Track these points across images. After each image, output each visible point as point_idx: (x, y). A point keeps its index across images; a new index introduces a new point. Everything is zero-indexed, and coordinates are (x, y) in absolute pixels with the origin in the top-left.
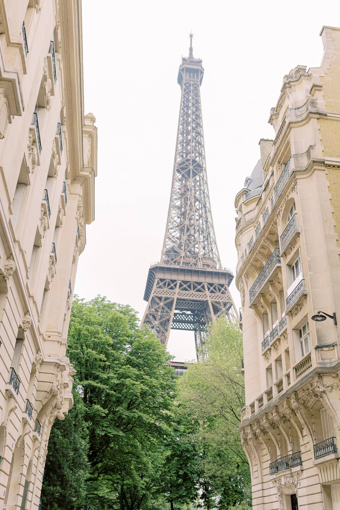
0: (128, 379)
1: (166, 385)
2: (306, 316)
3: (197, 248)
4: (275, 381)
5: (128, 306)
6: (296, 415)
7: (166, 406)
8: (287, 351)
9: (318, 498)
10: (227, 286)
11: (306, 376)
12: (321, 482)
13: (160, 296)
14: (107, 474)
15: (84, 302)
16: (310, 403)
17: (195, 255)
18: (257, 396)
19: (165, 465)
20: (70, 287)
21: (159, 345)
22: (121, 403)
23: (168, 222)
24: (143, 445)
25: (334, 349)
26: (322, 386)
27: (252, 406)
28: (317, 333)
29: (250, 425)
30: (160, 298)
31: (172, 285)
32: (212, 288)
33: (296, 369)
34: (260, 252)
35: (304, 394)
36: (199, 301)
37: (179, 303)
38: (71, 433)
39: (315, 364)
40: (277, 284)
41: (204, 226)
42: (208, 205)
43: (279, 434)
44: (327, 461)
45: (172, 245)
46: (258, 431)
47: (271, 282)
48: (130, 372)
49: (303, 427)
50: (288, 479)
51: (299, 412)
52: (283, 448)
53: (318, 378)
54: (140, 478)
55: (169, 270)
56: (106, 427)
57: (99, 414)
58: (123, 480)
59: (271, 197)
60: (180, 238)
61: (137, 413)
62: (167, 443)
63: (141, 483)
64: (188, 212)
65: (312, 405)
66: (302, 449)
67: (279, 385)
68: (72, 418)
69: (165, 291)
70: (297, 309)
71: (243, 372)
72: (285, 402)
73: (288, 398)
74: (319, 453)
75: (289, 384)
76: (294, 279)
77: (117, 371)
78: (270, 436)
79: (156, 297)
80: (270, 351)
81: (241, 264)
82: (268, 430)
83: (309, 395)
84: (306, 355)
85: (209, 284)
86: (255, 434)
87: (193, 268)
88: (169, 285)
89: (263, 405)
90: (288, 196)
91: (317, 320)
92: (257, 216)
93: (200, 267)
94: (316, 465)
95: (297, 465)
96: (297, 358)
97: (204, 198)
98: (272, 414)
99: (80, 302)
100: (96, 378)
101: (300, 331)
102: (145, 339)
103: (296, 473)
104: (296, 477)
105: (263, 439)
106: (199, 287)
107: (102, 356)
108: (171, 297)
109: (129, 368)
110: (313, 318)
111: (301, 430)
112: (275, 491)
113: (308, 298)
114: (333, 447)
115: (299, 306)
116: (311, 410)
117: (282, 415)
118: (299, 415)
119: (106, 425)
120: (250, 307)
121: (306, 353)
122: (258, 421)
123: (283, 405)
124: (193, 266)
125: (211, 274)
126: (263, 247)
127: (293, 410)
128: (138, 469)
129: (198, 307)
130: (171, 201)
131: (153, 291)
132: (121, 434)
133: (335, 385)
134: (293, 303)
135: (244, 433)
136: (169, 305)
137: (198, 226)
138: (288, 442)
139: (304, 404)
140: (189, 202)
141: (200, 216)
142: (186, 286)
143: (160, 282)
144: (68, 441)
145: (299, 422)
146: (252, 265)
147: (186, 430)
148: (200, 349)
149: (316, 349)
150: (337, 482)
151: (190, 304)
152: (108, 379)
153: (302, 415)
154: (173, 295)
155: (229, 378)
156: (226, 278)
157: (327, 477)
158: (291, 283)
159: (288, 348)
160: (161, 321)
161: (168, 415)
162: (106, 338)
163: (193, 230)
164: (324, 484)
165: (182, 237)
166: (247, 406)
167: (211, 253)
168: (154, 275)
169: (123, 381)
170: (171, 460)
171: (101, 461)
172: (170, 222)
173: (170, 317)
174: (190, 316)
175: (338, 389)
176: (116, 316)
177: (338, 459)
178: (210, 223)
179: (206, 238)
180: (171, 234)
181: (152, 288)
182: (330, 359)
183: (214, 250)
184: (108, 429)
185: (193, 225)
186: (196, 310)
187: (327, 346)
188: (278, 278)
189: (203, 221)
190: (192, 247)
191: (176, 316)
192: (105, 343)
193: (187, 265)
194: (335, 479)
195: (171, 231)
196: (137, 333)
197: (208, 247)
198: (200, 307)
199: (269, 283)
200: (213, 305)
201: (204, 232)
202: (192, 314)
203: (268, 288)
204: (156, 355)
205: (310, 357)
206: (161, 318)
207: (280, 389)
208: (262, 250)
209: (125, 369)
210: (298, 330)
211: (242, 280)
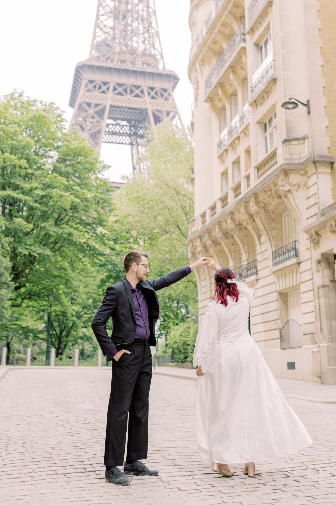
0: (55, 190)
1: (101, 199)
2: (274, 106)
3: (136, 42)
4: (231, 185)
5: (52, 103)
6: (254, 221)
7: (101, 223)
8: (248, 152)
9: (274, 306)
10: (171, 91)
11: (270, 175)
12: (278, 290)
13: (88, 101)
14: (31, 300)
16: (272, 206)
17: (133, 52)
18: (210, 204)
19: (99, 287)
21: (92, 150)
22: (48, 219)
24: (73, 267)
25: (304, 143)
26: (288, 185)
27: (203, 216)
28: (287, 124)
29: (200, 237)
30: (89, 105)
31: (104, 88)
32: (153, 93)
33: (258, 169)
34: (220, 32)
35: (265, 196)
36: (137, 109)
37: (113, 110)
39: (281, 160)
40: (239, 71)
41: (145, 13)
43: (233, 245)
44: (286, 267)
45: (103, 36)
47: (232, 67)
48: (57, 182)
49: (261, 233)
51: (258, 216)
52: (237, 258)
53: (284, 176)
54: (70, 304)
55: (100, 68)
56: (30, 245)
57: (21, 230)
58: (51, 306)
60: (113, 28)
61: (67, 229)
62: (102, 264)
63: (72, 309)
65: (273, 209)
66: (259, 258)
67: (237, 189)
69: (95, 96)
70: (263, 98)
71: (193, 179)
72: (243, 207)
73: (246, 202)
74: (278, 259)
75: (248, 186)
76: (262, 61)
77: (42, 181)
78: (223, 248)
79: (85, 103)
80: (227, 153)
81: (195, 49)
82: (220, 240)
83: (271, 196)
84: (270, 151)
85: (149, 88)
86: (205, 247)
87: (130, 67)
88: (100, 88)
89: (215, 213)
91: (287, 108)
93: (139, 66)
94: (274, 272)
95: (252, 274)
96: (260, 156)
98: (226, 222)
100: (16, 188)
101: (264, 125)
102: (74, 145)
105: (214, 251)
106: (137, 91)
107: (23, 163)
108: (102, 104)
109: (56, 177)
110: (284, 105)
111: (259, 237)
113: (278, 83)
114: (294, 251)
115: (266, 92)
116: (272, 214)
117: (238, 223)
118: (257, 220)
119: (30, 243)
120: (205, 101)
121: (271, 148)
122: (209, 231)
123: (239, 211)
124: (130, 65)
125: (151, 74)
126: (224, 25)
127: (251, 216)
128: (68, 294)
129: (135, 116)
131: (80, 95)
132: (48, 252)
133: (303, 183)
134: (258, 91)
135: (193, 246)
136: (101, 113)
137: (138, 12)
138: (243, 251)
139: (265, 208)
142: (121, 90)
143: (89, 83)
145: (258, 229)
146: (209, 48)
147: (123, 249)
148: (137, 167)
149: (283, 142)
150: (296, 288)
151: (126, 112)
152: (31, 190)
153: (261, 220)
154: (105, 101)
155: (175, 190)
156: (170, 81)
157: (285, 284)
158: (257, 67)
159: (249, 146)
160: (91, 132)
161: (103, 233)
162: (27, 141)
163: (131, 18)
164: (281, 292)
165: (116, 27)
166: (197, 217)
167: (152, 49)
168: (82, 75)
169: (49, 192)
170: (106, 282)
171: (24, 286)
172: (101, 6)
173: (102, 128)
174: (125, 127)
175: (306, 188)
176: (38, 115)
177: (299, 264)
178: (152, 9)
179: (147, 28)
180: (102, 22)
181: (79, 91)
182: (299, 154)
183: (157, 45)
184: (33, 248)
185: (131, 11)
186: (132, 120)
187: (296, 139)
188: (242, 63)
189: (144, 6)
190: (129, 41)
191: (109, 127)
192: (26, 147)
193: (123, 63)
194: (294, 284)
195: (102, 18)
196: (64, 136)
197: (149, 41)
198: (137, 117)
199: (230, 69)
200: (154, 115)
201: (145, 21)
202: (128, 125)
203: (228, 76)
204: (88, 163)
205: (275, 153)
206: (91, 129)
207: (237, 193)
208: (223, 29)
209: (51, 179)
210: (262, 123)
211: (196, 69)
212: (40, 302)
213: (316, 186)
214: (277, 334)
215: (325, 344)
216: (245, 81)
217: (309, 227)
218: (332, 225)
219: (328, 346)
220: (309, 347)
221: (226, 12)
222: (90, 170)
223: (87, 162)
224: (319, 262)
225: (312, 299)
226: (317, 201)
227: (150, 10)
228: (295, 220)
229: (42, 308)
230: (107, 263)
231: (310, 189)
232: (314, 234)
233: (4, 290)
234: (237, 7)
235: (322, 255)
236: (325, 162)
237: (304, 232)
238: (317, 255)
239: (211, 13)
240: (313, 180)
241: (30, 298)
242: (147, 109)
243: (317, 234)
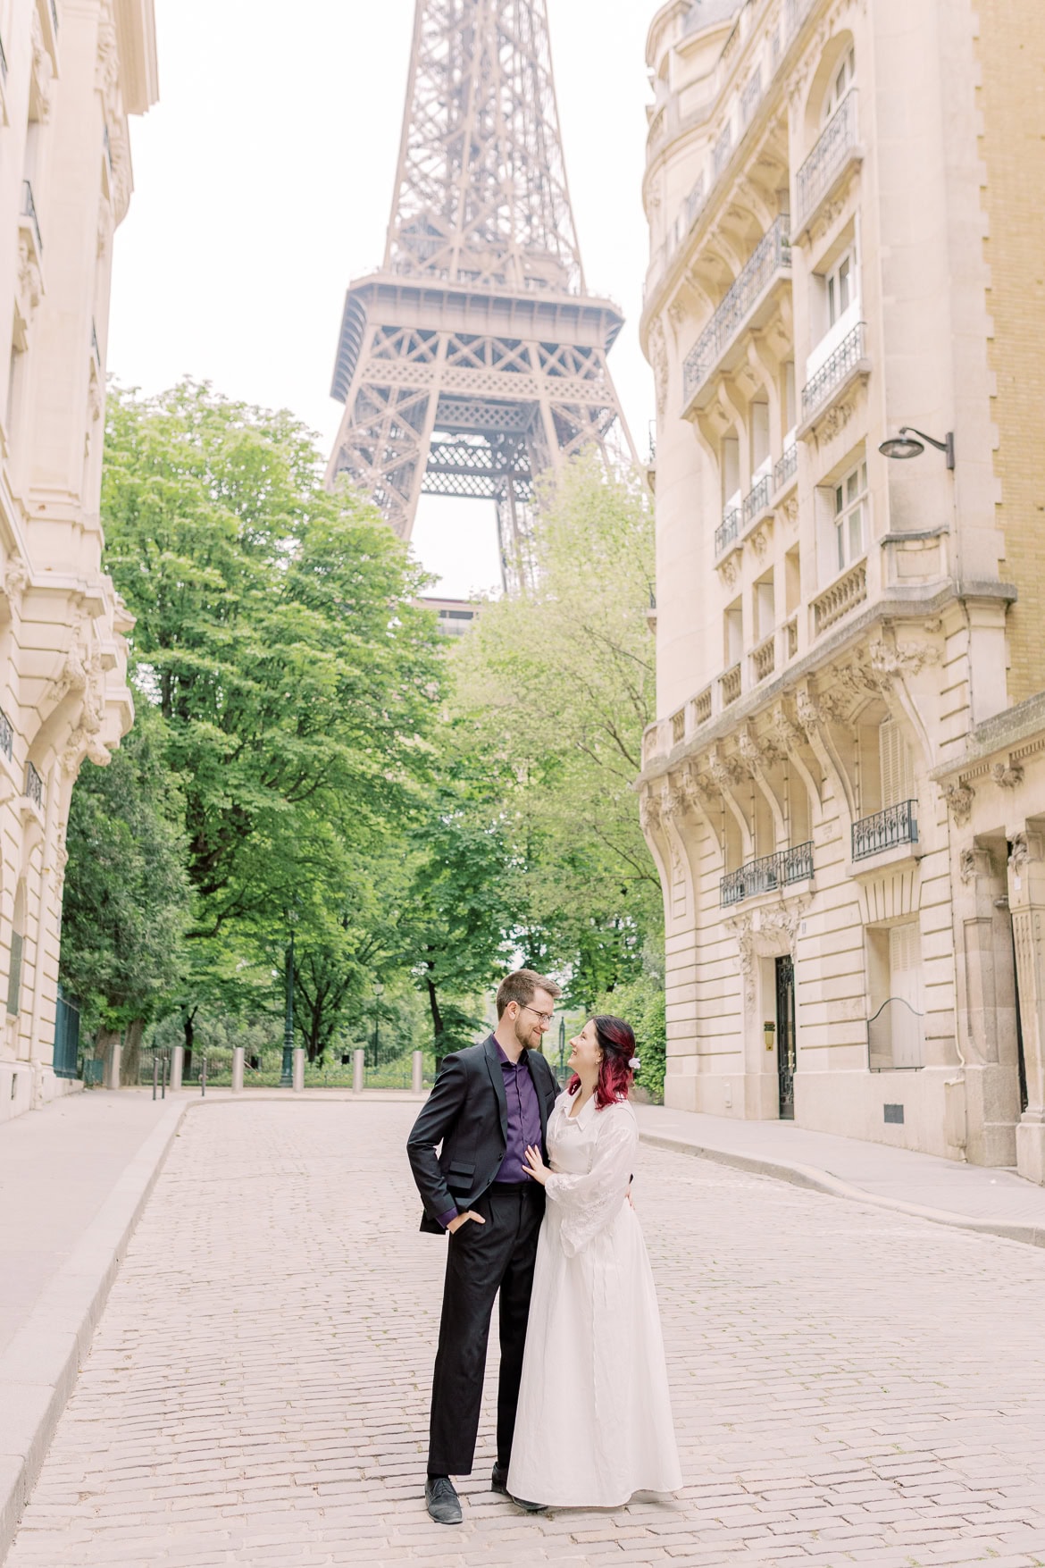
0: (297, 645)
1: (415, 664)
2: (861, 444)
3: (508, 219)
4: (750, 645)
5: (285, 413)
6: (807, 742)
7: (415, 726)
8: (793, 557)
9: (854, 961)
10: (601, 353)
11: (847, 629)
12: (865, 921)
13: (383, 383)
14: (243, 919)
15: (139, 398)
16: (852, 707)
17: (499, 246)
18: (696, 690)
19: (413, 890)
20: (94, 343)
21: (390, 539)
22: (278, 717)
23: (409, 118)
24: (348, 837)
25: (937, 546)
26: (893, 657)
27: (678, 719)
28: (892, 497)
29: (670, 774)
30: (384, 393)
31: (424, 347)
32: (552, 360)
33: (817, 608)
34: (723, 230)
35: (835, 681)
36: (512, 404)
37: (447, 407)
38: (131, 802)
39: (876, 591)
40: (773, 340)
41: (531, 140)
42: (542, 59)
43: (753, 797)
44: (886, 866)
45: (419, 204)
46: (692, 790)
47: (755, 332)
48: (301, 624)
49: (825, 775)
50: (771, 917)
51: (816, 731)
52: (764, 833)
53: (884, 634)
54: (342, 929)
55: (411, 294)
56: (237, 787)
57: (213, 750)
58: (292, 934)
59: (772, 28)
60: (446, 183)
61: (328, 747)
62: (422, 831)
63: (346, 940)
64: (475, 84)
65: (856, 714)
66: (819, 836)
67: (763, 656)
68: (130, 758)
69: (400, 369)
70: (834, 421)
71: (652, 622)
72: (779, 707)
73: (786, 694)
74: (866, 845)
75: (793, 652)
76: (833, 322)
77: (261, 621)
78: (726, 804)
79: (372, 387)
80: (739, 556)
81: (657, 275)
82: (721, 786)
83: (850, 683)
84: (850, 564)
85: (544, 345)
86: (682, 799)
87: (494, 290)
88: (412, 347)
89: (709, 715)
90: (832, 22)
91: (895, 456)
92: (721, 99)
93: (515, 287)
94: (855, 877)
95: (800, 878)
96: (824, 575)
97: (533, 33)
98: (737, 740)
99: (125, 399)
100: (196, 642)
101: (837, 492)
102: (345, 521)
103: (797, 901)
104: (793, 912)
105: (705, 812)
106: (511, 356)
107: (213, 575)
108: (419, 390)
109: (299, 611)
110: (885, 447)
111: (820, 782)
112: (732, 948)
113: (871, 384)
114: (906, 826)
115: (841, 408)
116: (853, 727)
117: (766, 744)
118: (815, 742)
119: (236, 782)
120: (685, 417)
121: (852, 559)
122: (692, 762)
123: (770, 716)
124: (493, 283)
125: (550, 309)
126: (736, 212)
128: (335, 905)
129: (507, 423)
130: (417, 39)
131: (361, 367)
132: (282, 805)
133: (932, 652)
134: (820, 401)
135: (650, 797)
136: (415, 416)
137: (511, 137)
138: (777, 817)
139: (835, 712)
140: (477, 48)
141: (519, 102)
142: (469, 351)
143: (382, 335)
144: (126, 826)
145: (817, 761)
146: (696, 274)
147: (476, 792)
148: (512, 557)
149: (883, 545)
150: (911, 918)
151: (482, 411)
152: (235, 645)
153: (824, 741)
154: (427, 381)
155: (607, 641)
156: (598, 326)
157: (884, 907)
158: (821, 335)
159: (797, 544)
160: (390, 467)
161: (423, 751)
162: (220, 518)
163: (493, 153)
164: (872, 926)
165: (454, 179)
166: (662, 721)
167: (550, 238)
168: (363, 313)
169: (282, 651)
170: (431, 877)
171: (224, 884)
172: (413, 122)
173: (418, 456)
174: (480, 453)
175: (939, 667)
176: (248, 445)
177: (918, 859)
178: (550, 127)
179: (537, 181)
180: (415, 165)
181: (356, 357)
182: (925, 577)
183: (563, 228)
184: (243, 793)
185: (493, 134)
186: (500, 433)
187: (917, 537)
188: (780, 320)
189: (527, 120)
190: (488, 216)
191: (437, 454)
192: (220, 533)
193: (473, 279)
194: (906, 911)
195: (416, 155)
196: (317, 501)
197: (542, 216)
198: (512, 424)
199: (750, 335)
200: (555, 417)
201: (531, 161)
202: (488, 445)
203: (745, 353)
204: (380, 572)
205: (863, 571)
206: (389, 458)
207: (765, 666)
208: (733, 223)
209: (286, 616)
210: (831, 487)
211: (661, 327)
212: (266, 923)
213: (964, 662)
214: (859, 1032)
215: (977, 1067)
216: (789, 366)
217: (944, 769)
218: (1002, 768)
219: (985, 1072)
220: (939, 1072)
221: (740, 179)
222: (386, 590)
223: (378, 568)
224: (969, 859)
225: (950, 950)
226: (968, 702)
227: (546, 130)
228: (910, 747)
229: (271, 938)
230: (432, 830)
231: (950, 668)
232: (957, 786)
233: (171, 907)
234: (770, 164)
235: (978, 840)
236: (990, 600)
237: (931, 780)
238: (964, 839)
239: (701, 177)
240: (957, 645)
241: (238, 915)
242: (537, 402)
243: (965, 786)
